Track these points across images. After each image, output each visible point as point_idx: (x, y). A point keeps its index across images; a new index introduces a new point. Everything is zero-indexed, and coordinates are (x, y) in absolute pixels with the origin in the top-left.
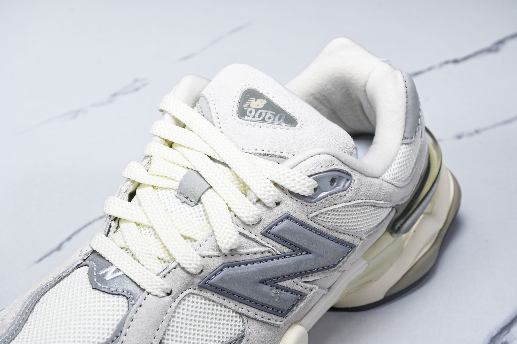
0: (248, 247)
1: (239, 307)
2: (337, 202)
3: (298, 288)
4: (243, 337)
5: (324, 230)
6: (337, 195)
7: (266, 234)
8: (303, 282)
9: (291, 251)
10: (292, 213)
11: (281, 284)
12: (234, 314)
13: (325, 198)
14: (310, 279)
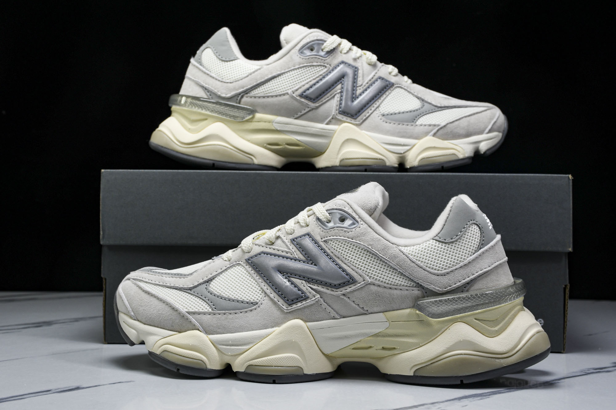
0: (281, 247)
1: (266, 287)
2: (341, 235)
3: (304, 289)
4: (257, 303)
5: (331, 254)
6: (342, 229)
7: (293, 241)
8: (309, 287)
9: (305, 259)
10: (312, 233)
11: (292, 279)
12: (259, 288)
13: (333, 228)
14: (315, 287)
